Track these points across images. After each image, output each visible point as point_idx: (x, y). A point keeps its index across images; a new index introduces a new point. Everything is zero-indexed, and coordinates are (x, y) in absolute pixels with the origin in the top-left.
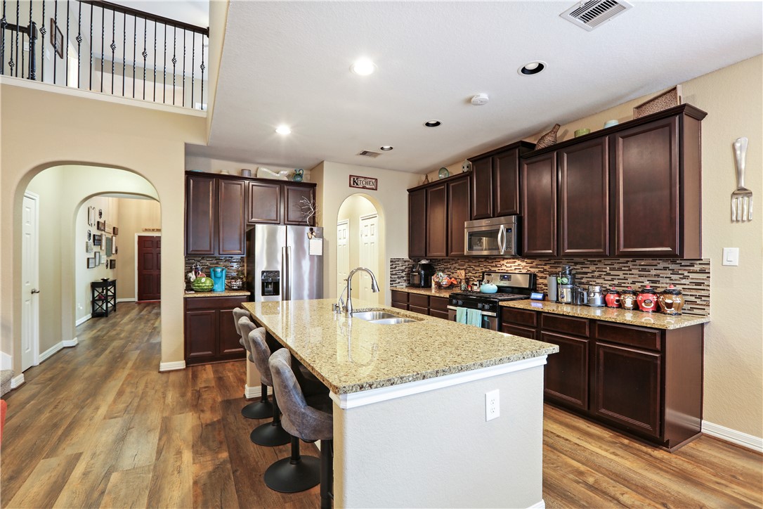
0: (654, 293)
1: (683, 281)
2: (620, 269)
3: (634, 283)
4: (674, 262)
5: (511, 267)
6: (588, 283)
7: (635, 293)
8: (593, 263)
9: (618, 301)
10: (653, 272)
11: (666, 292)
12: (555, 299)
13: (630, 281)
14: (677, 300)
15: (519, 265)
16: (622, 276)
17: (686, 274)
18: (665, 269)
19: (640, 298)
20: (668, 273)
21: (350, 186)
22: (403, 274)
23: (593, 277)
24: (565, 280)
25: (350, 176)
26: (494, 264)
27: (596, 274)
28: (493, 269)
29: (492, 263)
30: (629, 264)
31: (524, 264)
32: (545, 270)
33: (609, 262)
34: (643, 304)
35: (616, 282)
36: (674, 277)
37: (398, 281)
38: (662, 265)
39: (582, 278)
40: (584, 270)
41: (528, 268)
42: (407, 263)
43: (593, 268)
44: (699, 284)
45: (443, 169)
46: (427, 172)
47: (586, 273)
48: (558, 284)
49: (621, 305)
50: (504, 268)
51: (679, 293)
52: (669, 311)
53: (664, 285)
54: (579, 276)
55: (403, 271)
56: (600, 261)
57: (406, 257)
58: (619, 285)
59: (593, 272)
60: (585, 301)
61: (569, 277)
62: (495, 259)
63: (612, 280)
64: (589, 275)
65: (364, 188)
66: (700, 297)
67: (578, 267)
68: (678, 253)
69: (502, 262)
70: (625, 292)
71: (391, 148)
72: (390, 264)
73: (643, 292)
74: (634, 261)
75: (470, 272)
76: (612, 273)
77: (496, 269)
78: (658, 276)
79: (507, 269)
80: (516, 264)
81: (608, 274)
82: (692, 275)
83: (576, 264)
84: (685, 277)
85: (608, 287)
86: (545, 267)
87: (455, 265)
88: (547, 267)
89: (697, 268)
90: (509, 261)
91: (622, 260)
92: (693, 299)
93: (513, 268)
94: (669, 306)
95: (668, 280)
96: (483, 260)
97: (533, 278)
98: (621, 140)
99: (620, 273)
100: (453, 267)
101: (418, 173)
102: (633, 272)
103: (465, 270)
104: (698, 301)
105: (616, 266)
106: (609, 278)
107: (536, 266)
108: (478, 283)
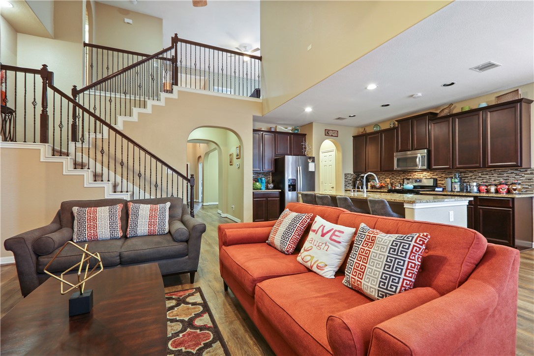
0: (507, 185)
1: (521, 179)
2: (487, 174)
3: (495, 180)
4: (516, 170)
6: (468, 182)
7: (496, 185)
8: (471, 172)
9: (486, 189)
10: (505, 175)
11: (512, 184)
12: (450, 190)
13: (493, 180)
14: (519, 187)
16: (488, 178)
17: (523, 175)
18: (512, 173)
19: (499, 187)
20: (514, 175)
21: (325, 135)
22: (351, 182)
23: (471, 179)
24: (457, 180)
25: (325, 130)
26: (409, 175)
27: (473, 177)
28: (409, 177)
29: (407, 174)
30: (492, 172)
32: (442, 177)
33: (481, 171)
34: (501, 190)
35: (485, 181)
36: (516, 177)
37: (348, 185)
38: (510, 171)
39: (464, 180)
40: (466, 176)
41: (432, 176)
42: (352, 176)
43: (471, 174)
44: (530, 179)
45: (376, 125)
46: (364, 127)
47: (467, 177)
48: (452, 182)
49: (488, 191)
51: (519, 184)
52: (514, 192)
53: (512, 180)
54: (463, 179)
55: (351, 180)
56: (475, 171)
57: (352, 173)
58: (487, 182)
59: (471, 176)
60: (469, 190)
61: (459, 178)
62: (410, 172)
63: (483, 180)
64: (469, 178)
65: (332, 136)
66: (530, 185)
67: (462, 174)
68: (519, 165)
69: (414, 174)
70: (490, 185)
71: (354, 116)
72: (344, 176)
73: (500, 184)
74: (495, 170)
75: (393, 179)
76: (482, 176)
77: (411, 177)
78: (508, 177)
79: (418, 177)
81: (481, 177)
82: (526, 176)
83: (461, 172)
84: (523, 177)
85: (480, 183)
86: (442, 175)
88: (443, 175)
89: (529, 172)
90: (421, 172)
91: (488, 169)
92: (527, 186)
94: (515, 190)
95: (513, 179)
96: (402, 173)
97: (435, 180)
98: (489, 113)
99: (487, 176)
100: (381, 177)
101: (358, 127)
102: (494, 175)
103: (390, 178)
104: (530, 187)
105: (485, 173)
106: (481, 179)
107: (437, 175)
108: (399, 185)
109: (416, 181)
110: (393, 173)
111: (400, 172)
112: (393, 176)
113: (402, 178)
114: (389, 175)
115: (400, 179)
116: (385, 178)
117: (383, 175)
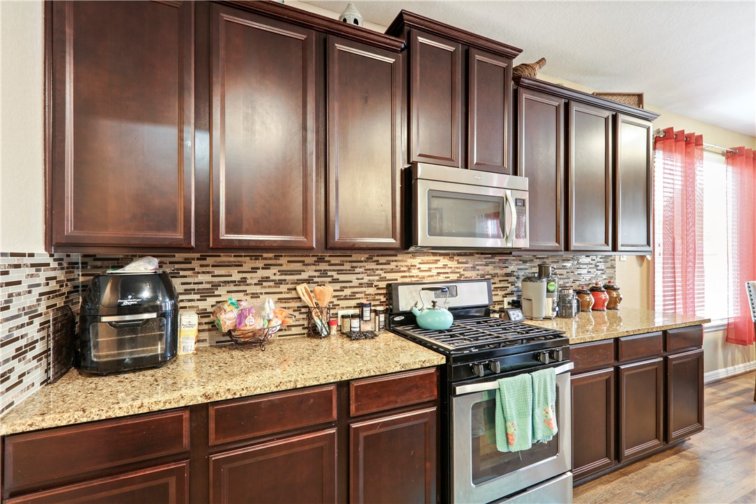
1: (604, 276)
5: (430, 270)
15: (445, 266)
29: (388, 263)
31: (453, 264)
41: (461, 270)
42: (44, 274)
44: (611, 278)
50: (415, 272)
57: (36, 245)
79: (421, 274)
80: (440, 264)
82: (607, 271)
84: (604, 273)
87: (262, 273)
89: (610, 264)
90: (426, 258)
93: (434, 272)
100: (253, 278)
108: (366, 311)
112: (324, 274)
113: (366, 279)
114: (298, 266)
115: (356, 283)
116: (280, 282)
117: (267, 267)
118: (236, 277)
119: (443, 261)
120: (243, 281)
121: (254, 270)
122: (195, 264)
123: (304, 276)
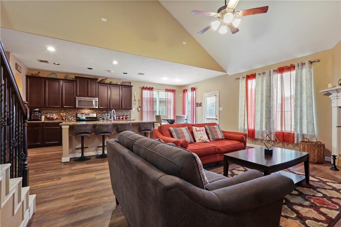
3: (120, 114)
4: (126, 110)
5: (86, 111)
20: (126, 112)
21: (16, 69)
25: (16, 64)
26: (78, 111)
28: (77, 112)
31: (91, 111)
44: (130, 114)
45: (54, 73)
48: (107, 115)
49: (119, 119)
50: (83, 112)
58: (117, 115)
65: (19, 71)
66: (130, 116)
69: (82, 110)
70: (120, 116)
71: (59, 64)
74: (121, 110)
77: (79, 112)
78: (124, 113)
80: (88, 111)
88: (99, 112)
89: (130, 111)
91: (118, 110)
94: (128, 118)
96: (73, 109)
98: (123, 88)
102: (120, 112)
107: (96, 111)
108: (72, 117)
109: (86, 115)
110: (65, 110)
111: (71, 109)
112: (65, 112)
113: (73, 113)
114: (61, 110)
115: (71, 113)
116: (58, 113)
117: (56, 110)
118: (51, 112)
119: (89, 110)
120: (52, 112)
121: (54, 111)
122: (44, 110)
123: (62, 112)
